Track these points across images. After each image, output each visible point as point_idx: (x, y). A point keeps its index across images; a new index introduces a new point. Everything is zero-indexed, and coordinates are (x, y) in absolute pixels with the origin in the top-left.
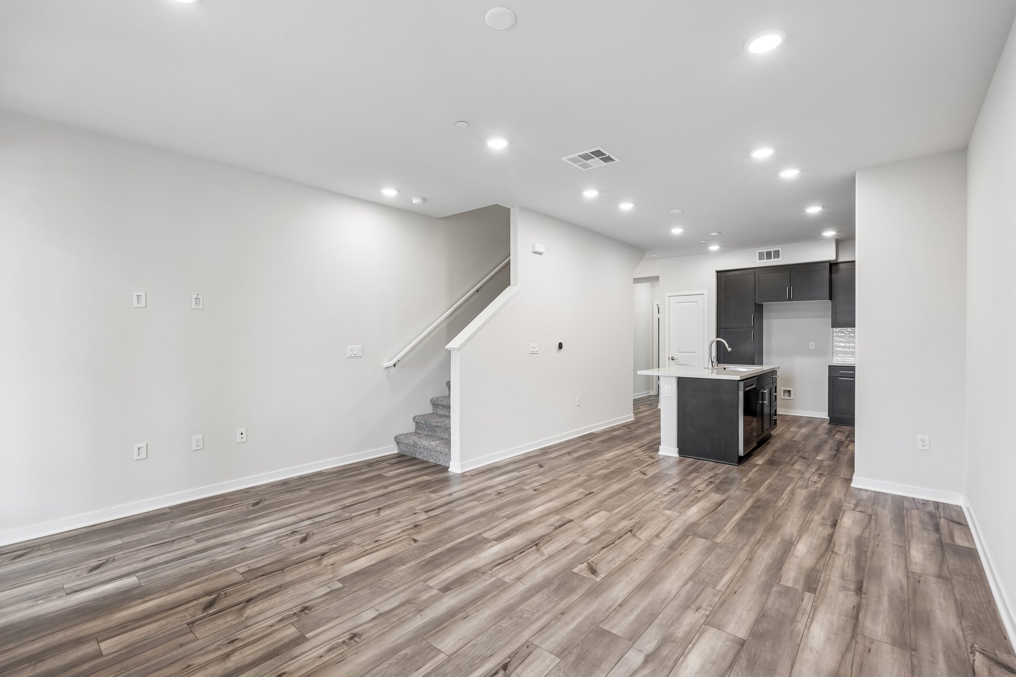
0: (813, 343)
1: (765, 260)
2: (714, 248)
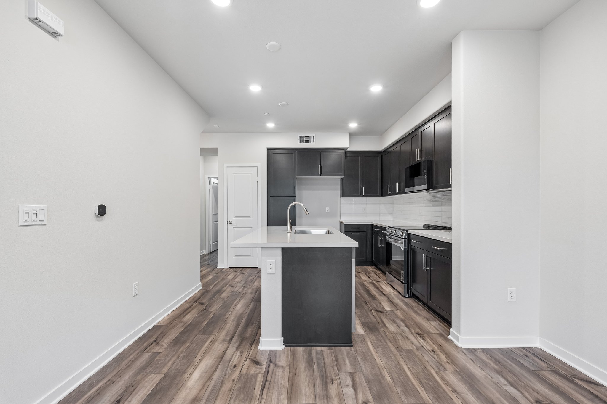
0: (328, 208)
1: (304, 143)
2: (271, 125)
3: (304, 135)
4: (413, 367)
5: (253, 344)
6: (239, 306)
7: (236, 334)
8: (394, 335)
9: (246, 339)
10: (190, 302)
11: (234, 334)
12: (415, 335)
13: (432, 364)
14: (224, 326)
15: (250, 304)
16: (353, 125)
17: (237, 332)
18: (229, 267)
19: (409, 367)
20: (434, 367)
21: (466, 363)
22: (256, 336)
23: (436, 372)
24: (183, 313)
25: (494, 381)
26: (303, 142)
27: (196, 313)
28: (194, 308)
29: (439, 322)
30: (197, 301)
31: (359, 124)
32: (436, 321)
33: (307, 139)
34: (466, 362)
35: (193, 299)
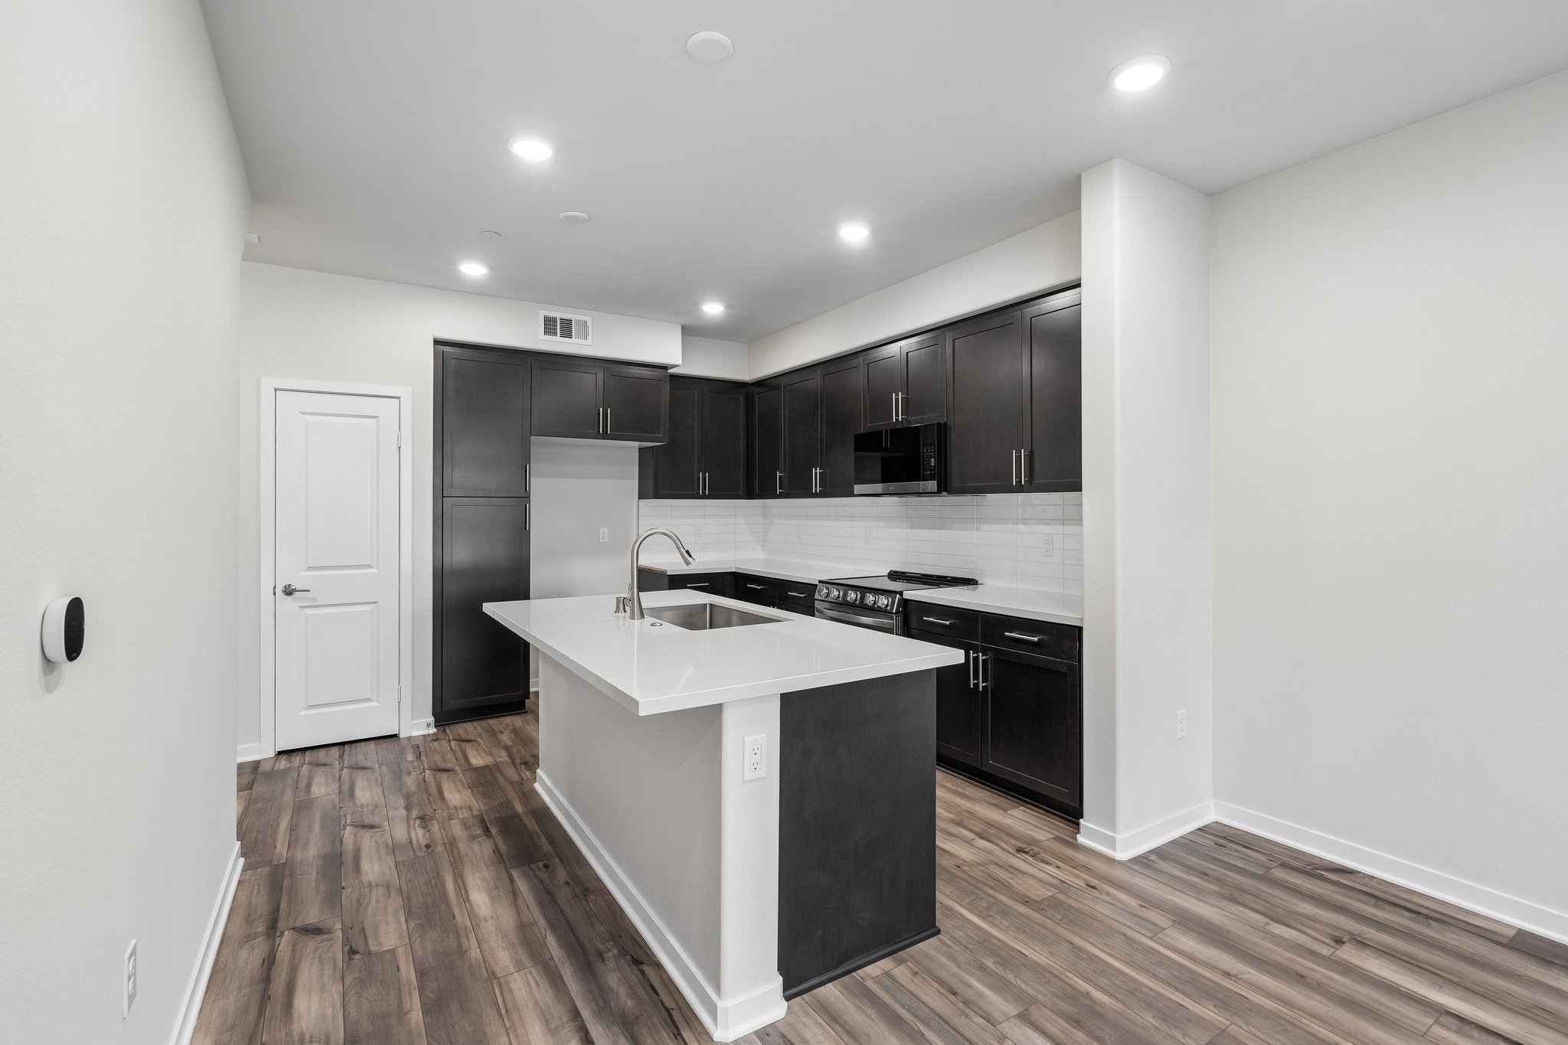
3: (559, 314)
4: (1106, 945)
5: (678, 1029)
6: (480, 899)
7: (585, 1014)
8: (982, 867)
9: (637, 1018)
10: (249, 938)
11: (576, 1014)
12: (1018, 855)
13: (1129, 924)
14: (508, 998)
15: (512, 880)
16: (713, 309)
17: (579, 1004)
18: (280, 753)
19: (1100, 947)
20: (1136, 928)
21: (1167, 896)
22: (658, 994)
23: (1151, 938)
24: (265, 997)
25: (1244, 921)
26: (555, 334)
27: (326, 979)
28: (293, 958)
29: (1022, 808)
30: (281, 925)
31: (729, 307)
32: (1017, 808)
33: (567, 329)
34: (1166, 894)
35: (249, 920)
